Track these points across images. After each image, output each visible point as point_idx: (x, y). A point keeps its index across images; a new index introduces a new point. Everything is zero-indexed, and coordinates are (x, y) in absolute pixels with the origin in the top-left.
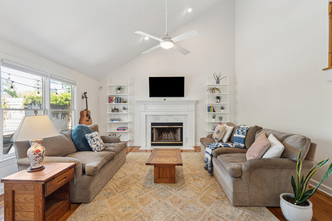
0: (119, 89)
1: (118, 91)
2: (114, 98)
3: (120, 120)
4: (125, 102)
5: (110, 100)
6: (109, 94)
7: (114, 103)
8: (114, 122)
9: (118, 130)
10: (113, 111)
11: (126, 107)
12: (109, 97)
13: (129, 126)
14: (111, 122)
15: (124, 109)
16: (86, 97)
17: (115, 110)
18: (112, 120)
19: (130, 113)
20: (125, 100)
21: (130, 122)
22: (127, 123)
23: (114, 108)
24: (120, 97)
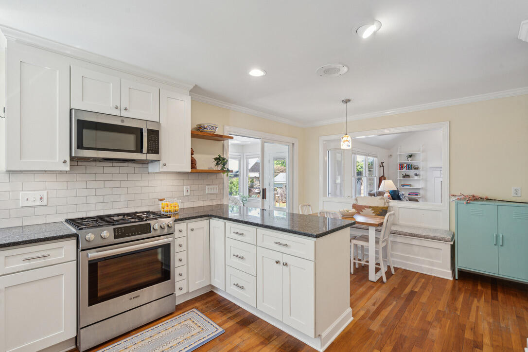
0: (410, 156)
1: (410, 159)
2: (405, 165)
3: (410, 186)
4: (417, 169)
5: (401, 167)
6: (399, 162)
7: (405, 170)
8: (405, 187)
9: (409, 194)
10: (404, 177)
11: (417, 174)
12: (400, 164)
13: (421, 192)
14: (402, 187)
15: (416, 175)
16: (383, 166)
17: (406, 176)
18: (403, 185)
19: (422, 179)
20: (417, 167)
21: (422, 188)
22: (419, 189)
23: (404, 175)
24: (411, 164)
